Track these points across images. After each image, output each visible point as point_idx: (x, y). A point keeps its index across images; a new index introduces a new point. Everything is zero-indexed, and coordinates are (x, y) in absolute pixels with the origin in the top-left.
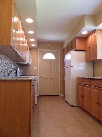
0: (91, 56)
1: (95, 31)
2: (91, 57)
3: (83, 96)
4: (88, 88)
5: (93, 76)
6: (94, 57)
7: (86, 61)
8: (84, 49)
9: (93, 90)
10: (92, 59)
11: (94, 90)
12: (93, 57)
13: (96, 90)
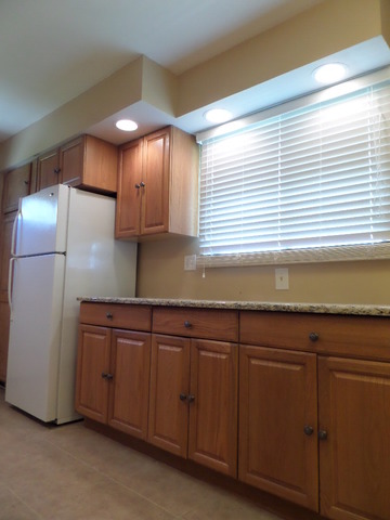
0: (143, 218)
1: (164, 130)
2: (143, 222)
3: (110, 378)
4: (141, 344)
5: (136, 296)
6: (157, 225)
7: (117, 238)
8: (113, 189)
9: (161, 347)
10: (145, 230)
11: (168, 348)
12: (151, 226)
13: (179, 350)
